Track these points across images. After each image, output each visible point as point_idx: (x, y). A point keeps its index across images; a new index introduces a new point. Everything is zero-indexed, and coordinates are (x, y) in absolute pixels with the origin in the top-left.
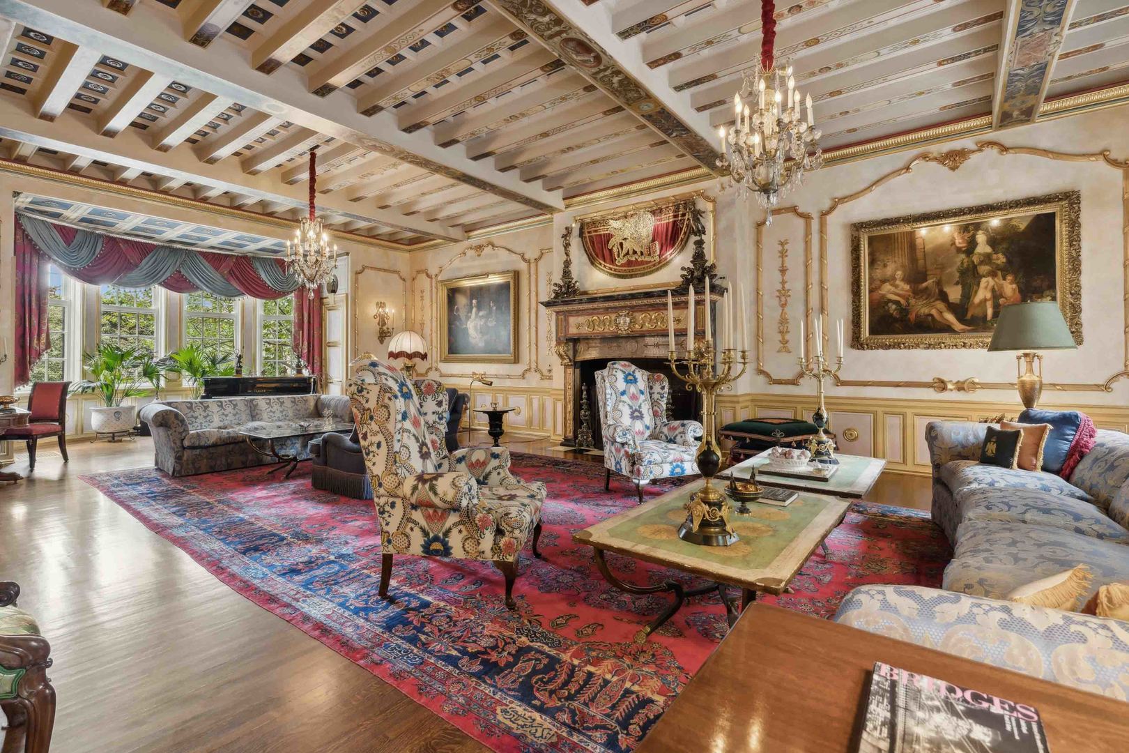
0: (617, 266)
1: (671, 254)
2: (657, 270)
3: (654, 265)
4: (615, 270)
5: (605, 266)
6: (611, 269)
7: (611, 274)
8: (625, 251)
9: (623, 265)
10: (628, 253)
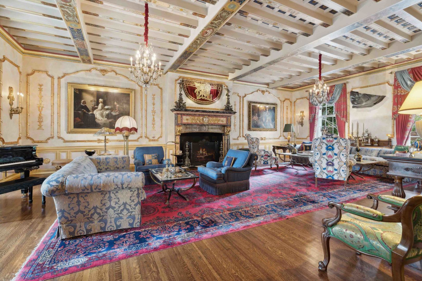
0: (197, 99)
1: (216, 100)
2: (211, 104)
3: (210, 102)
4: (196, 101)
5: (192, 99)
6: (195, 100)
7: (194, 102)
8: (200, 95)
9: (199, 100)
10: (201, 96)
